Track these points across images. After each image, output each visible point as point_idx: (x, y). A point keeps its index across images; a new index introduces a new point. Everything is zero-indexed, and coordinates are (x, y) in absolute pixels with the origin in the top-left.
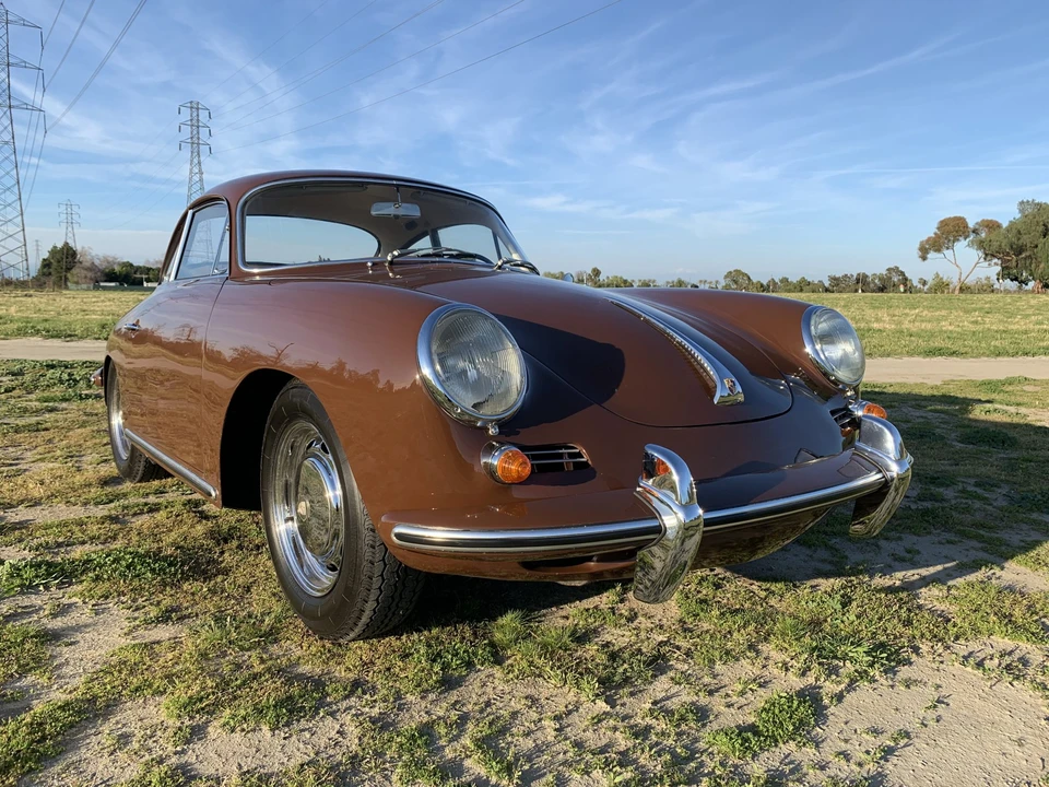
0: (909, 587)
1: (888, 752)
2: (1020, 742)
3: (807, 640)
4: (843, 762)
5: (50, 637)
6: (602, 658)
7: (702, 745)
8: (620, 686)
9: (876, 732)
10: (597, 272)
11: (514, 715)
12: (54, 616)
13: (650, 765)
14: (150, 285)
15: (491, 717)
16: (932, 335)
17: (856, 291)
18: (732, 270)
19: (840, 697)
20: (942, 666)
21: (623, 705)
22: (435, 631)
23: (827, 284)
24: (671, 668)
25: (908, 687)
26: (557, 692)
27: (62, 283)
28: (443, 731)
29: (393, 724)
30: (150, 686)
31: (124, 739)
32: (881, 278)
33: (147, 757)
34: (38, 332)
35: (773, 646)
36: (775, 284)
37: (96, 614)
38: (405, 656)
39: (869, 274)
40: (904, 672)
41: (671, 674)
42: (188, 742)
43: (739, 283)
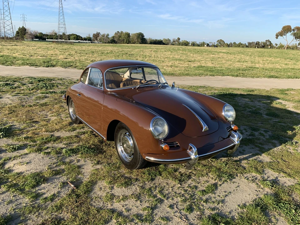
0: (240, 160)
1: (226, 196)
2: (249, 195)
3: (217, 173)
4: (219, 197)
5: (79, 167)
6: (179, 175)
7: (196, 193)
8: (182, 181)
9: (225, 192)
10: (179, 39)
11: (164, 186)
12: (78, 162)
13: (187, 197)
14: (48, 40)
15: (161, 187)
16: (272, 70)
17: (256, 47)
18: (219, 40)
19: (221, 185)
20: (241, 179)
21: (183, 185)
22: (149, 168)
23: (247, 44)
24: (192, 178)
25: (233, 183)
26: (172, 182)
27: (23, 39)
28: (153, 189)
29: (144, 187)
30: (101, 178)
31: (101, 188)
32: (264, 43)
33: (106, 192)
34: (27, 64)
35: (211, 174)
36: (232, 44)
37: (85, 162)
38: (144, 173)
39: (260, 42)
40: (234, 180)
41: (192, 179)
42: (112, 189)
43: (221, 44)
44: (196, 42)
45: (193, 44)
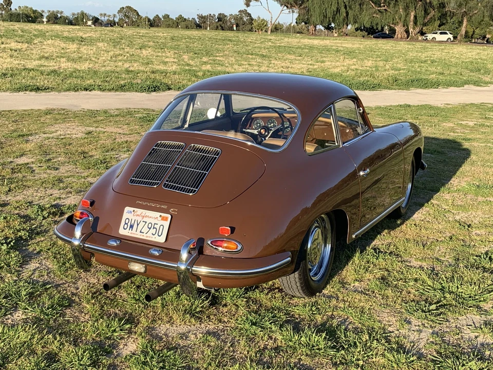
17: (217, 28)
43: (130, 17)
44: (62, 12)
45: (55, 18)
